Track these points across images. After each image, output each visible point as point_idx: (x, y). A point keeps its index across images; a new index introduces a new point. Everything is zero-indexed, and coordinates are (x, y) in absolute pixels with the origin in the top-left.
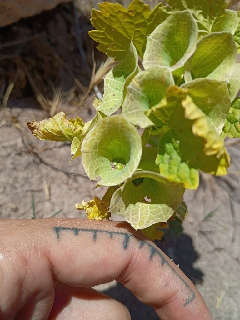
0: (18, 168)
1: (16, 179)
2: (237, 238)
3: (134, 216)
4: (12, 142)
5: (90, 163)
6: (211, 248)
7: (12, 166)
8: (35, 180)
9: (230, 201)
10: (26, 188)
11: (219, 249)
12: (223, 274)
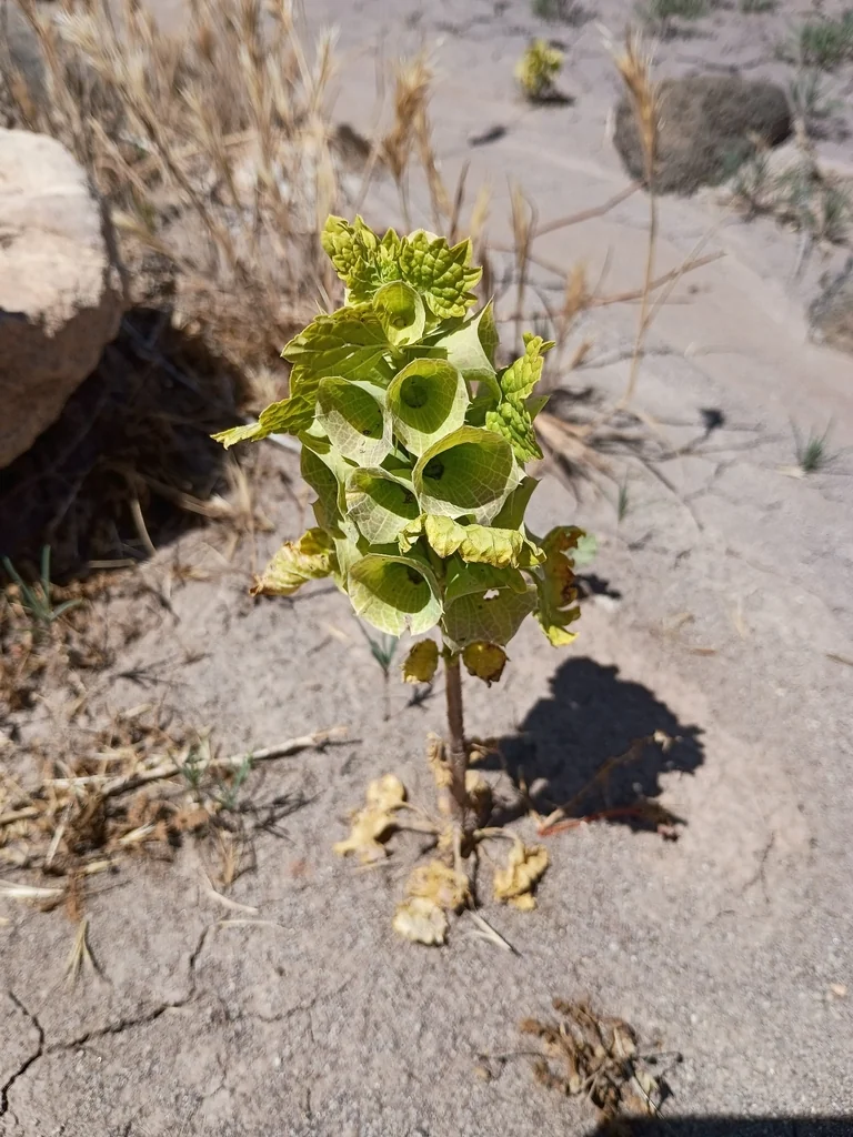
0: (263, 632)
1: (275, 649)
2: (704, 519)
3: (491, 629)
4: (213, 605)
5: (382, 615)
6: (669, 560)
7: (251, 636)
8: (303, 632)
9: (649, 466)
10: (302, 651)
11: (684, 554)
12: (718, 586)
